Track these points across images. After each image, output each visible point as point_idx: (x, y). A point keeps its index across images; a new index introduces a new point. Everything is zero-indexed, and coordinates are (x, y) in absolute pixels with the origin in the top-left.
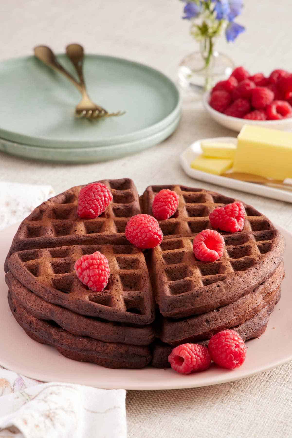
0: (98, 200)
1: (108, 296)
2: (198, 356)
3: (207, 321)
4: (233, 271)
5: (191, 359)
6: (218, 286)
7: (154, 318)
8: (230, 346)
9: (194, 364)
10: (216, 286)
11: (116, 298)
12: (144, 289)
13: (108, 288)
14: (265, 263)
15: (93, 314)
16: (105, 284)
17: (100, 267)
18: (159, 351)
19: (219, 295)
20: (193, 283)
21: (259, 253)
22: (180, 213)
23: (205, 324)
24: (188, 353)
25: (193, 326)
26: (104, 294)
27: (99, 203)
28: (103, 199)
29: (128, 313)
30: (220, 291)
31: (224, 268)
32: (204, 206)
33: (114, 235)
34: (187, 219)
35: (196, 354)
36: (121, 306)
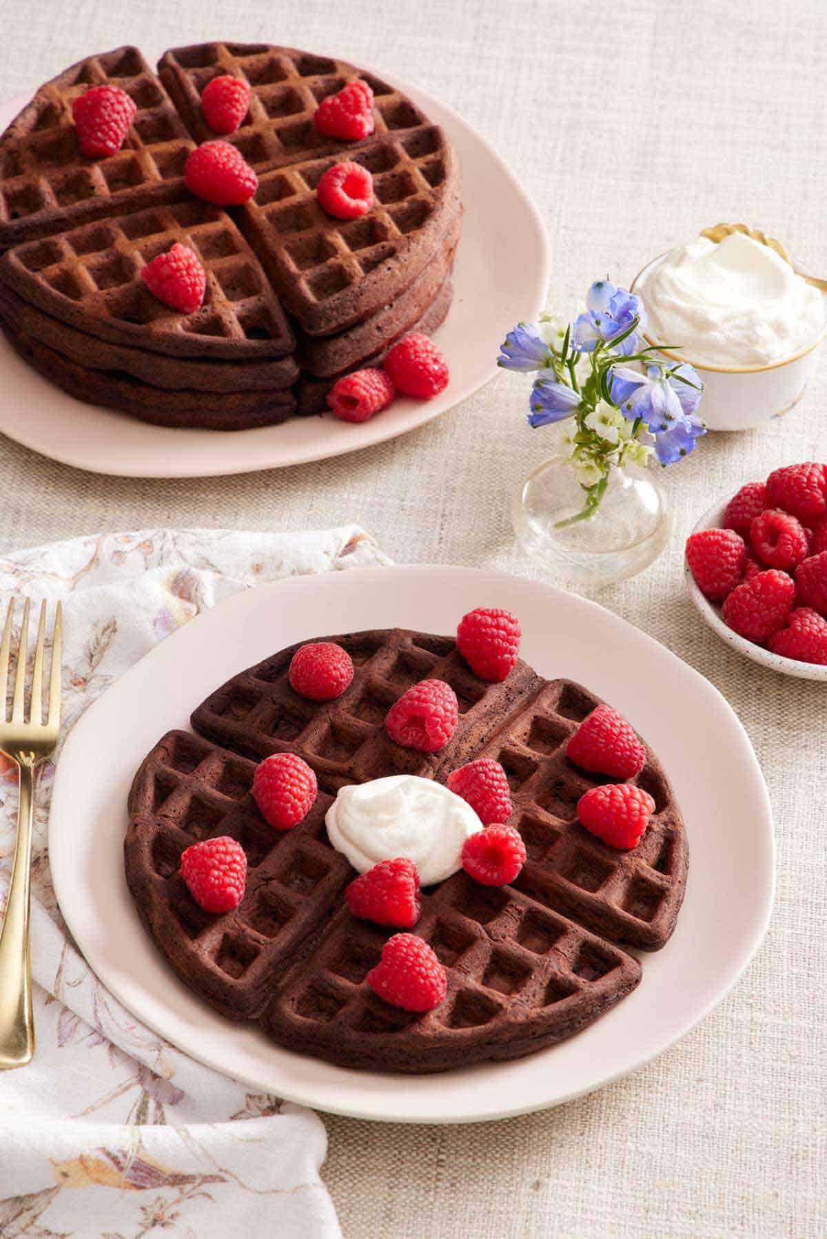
0: (116, 122)
1: (213, 318)
2: (379, 390)
3: (379, 328)
4: (399, 233)
5: (371, 398)
6: (389, 269)
7: (295, 342)
8: (424, 365)
9: (376, 404)
10: (385, 270)
11: (225, 318)
12: (264, 292)
13: (206, 302)
14: (445, 205)
15: (197, 354)
16: (201, 298)
17: (191, 272)
18: (310, 390)
19: (393, 283)
20: (345, 270)
21: (428, 187)
22: (254, 114)
23: (376, 333)
24: (364, 389)
25: (359, 341)
26: (205, 315)
27: (119, 126)
28: (124, 118)
29: (253, 343)
30: (393, 275)
31: (385, 230)
32: (288, 88)
33: (164, 186)
34: (270, 124)
35: (376, 388)
36: (237, 331)
